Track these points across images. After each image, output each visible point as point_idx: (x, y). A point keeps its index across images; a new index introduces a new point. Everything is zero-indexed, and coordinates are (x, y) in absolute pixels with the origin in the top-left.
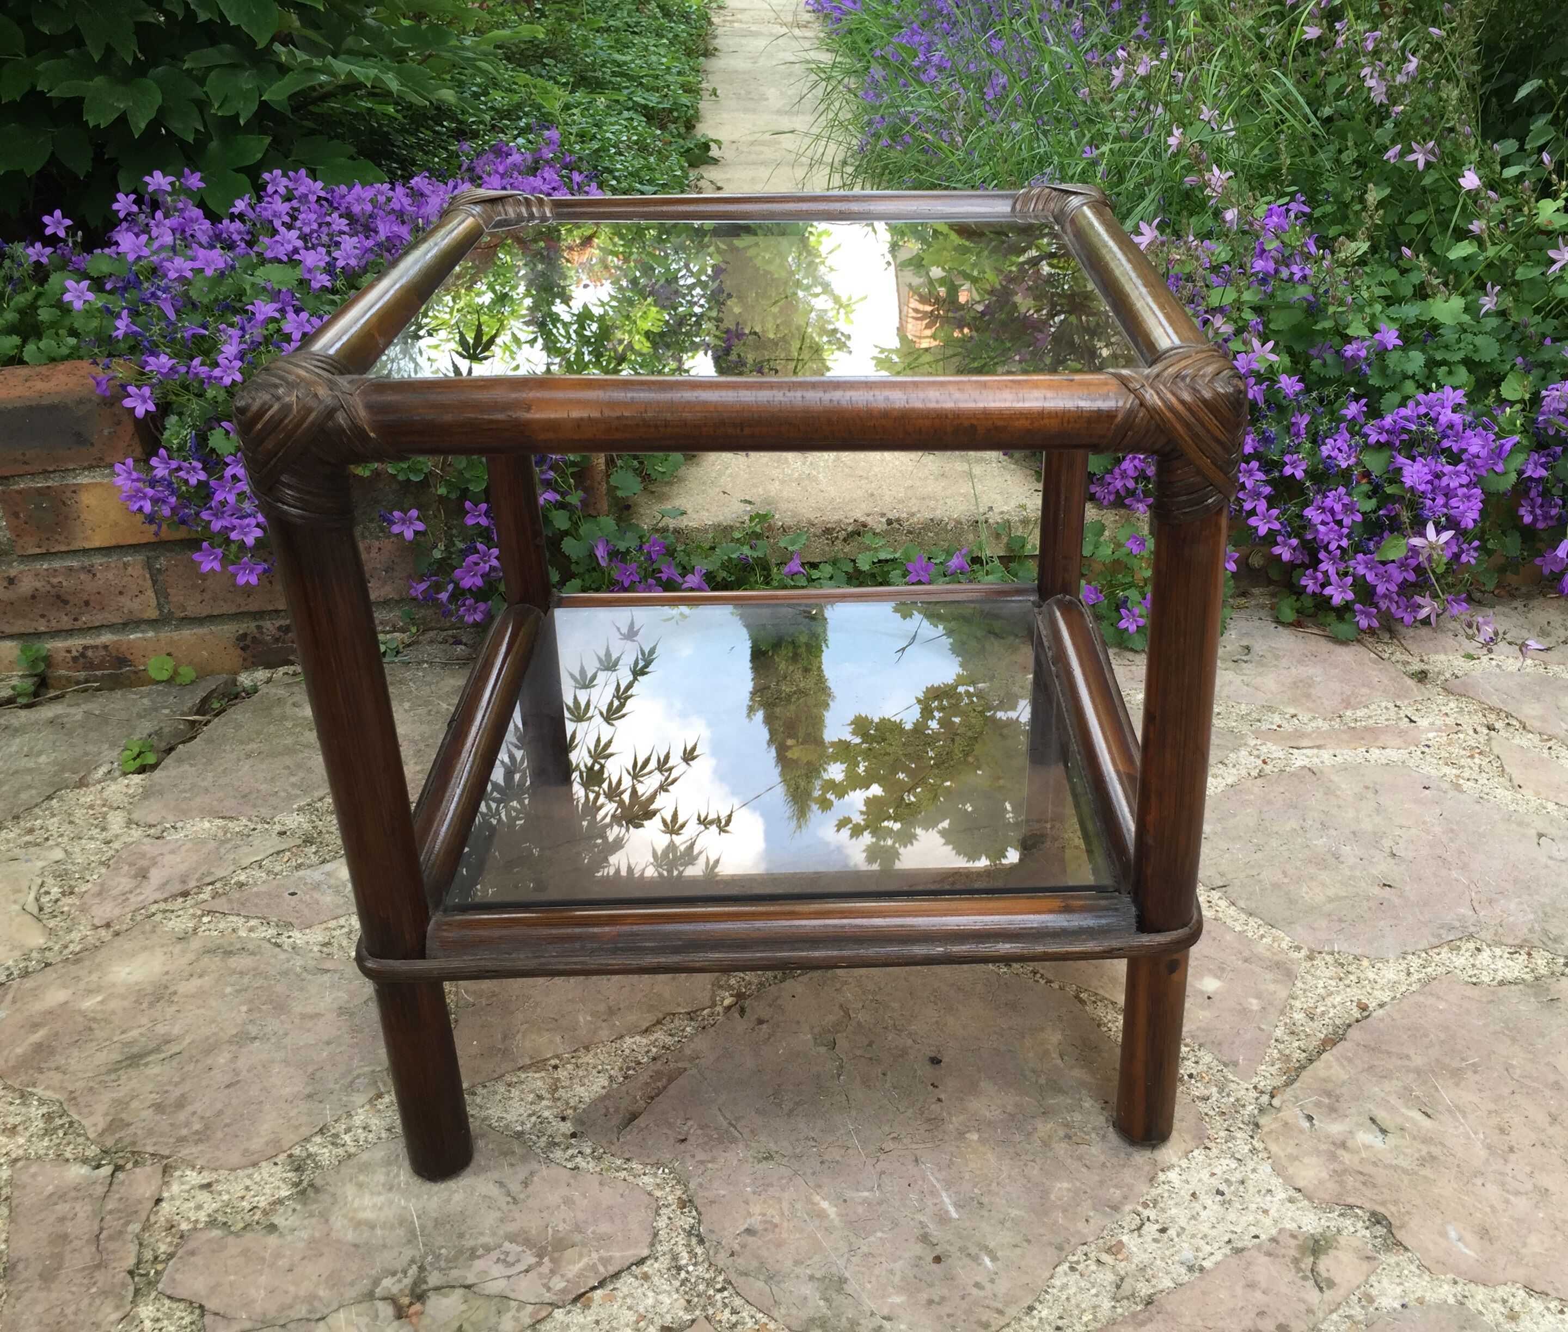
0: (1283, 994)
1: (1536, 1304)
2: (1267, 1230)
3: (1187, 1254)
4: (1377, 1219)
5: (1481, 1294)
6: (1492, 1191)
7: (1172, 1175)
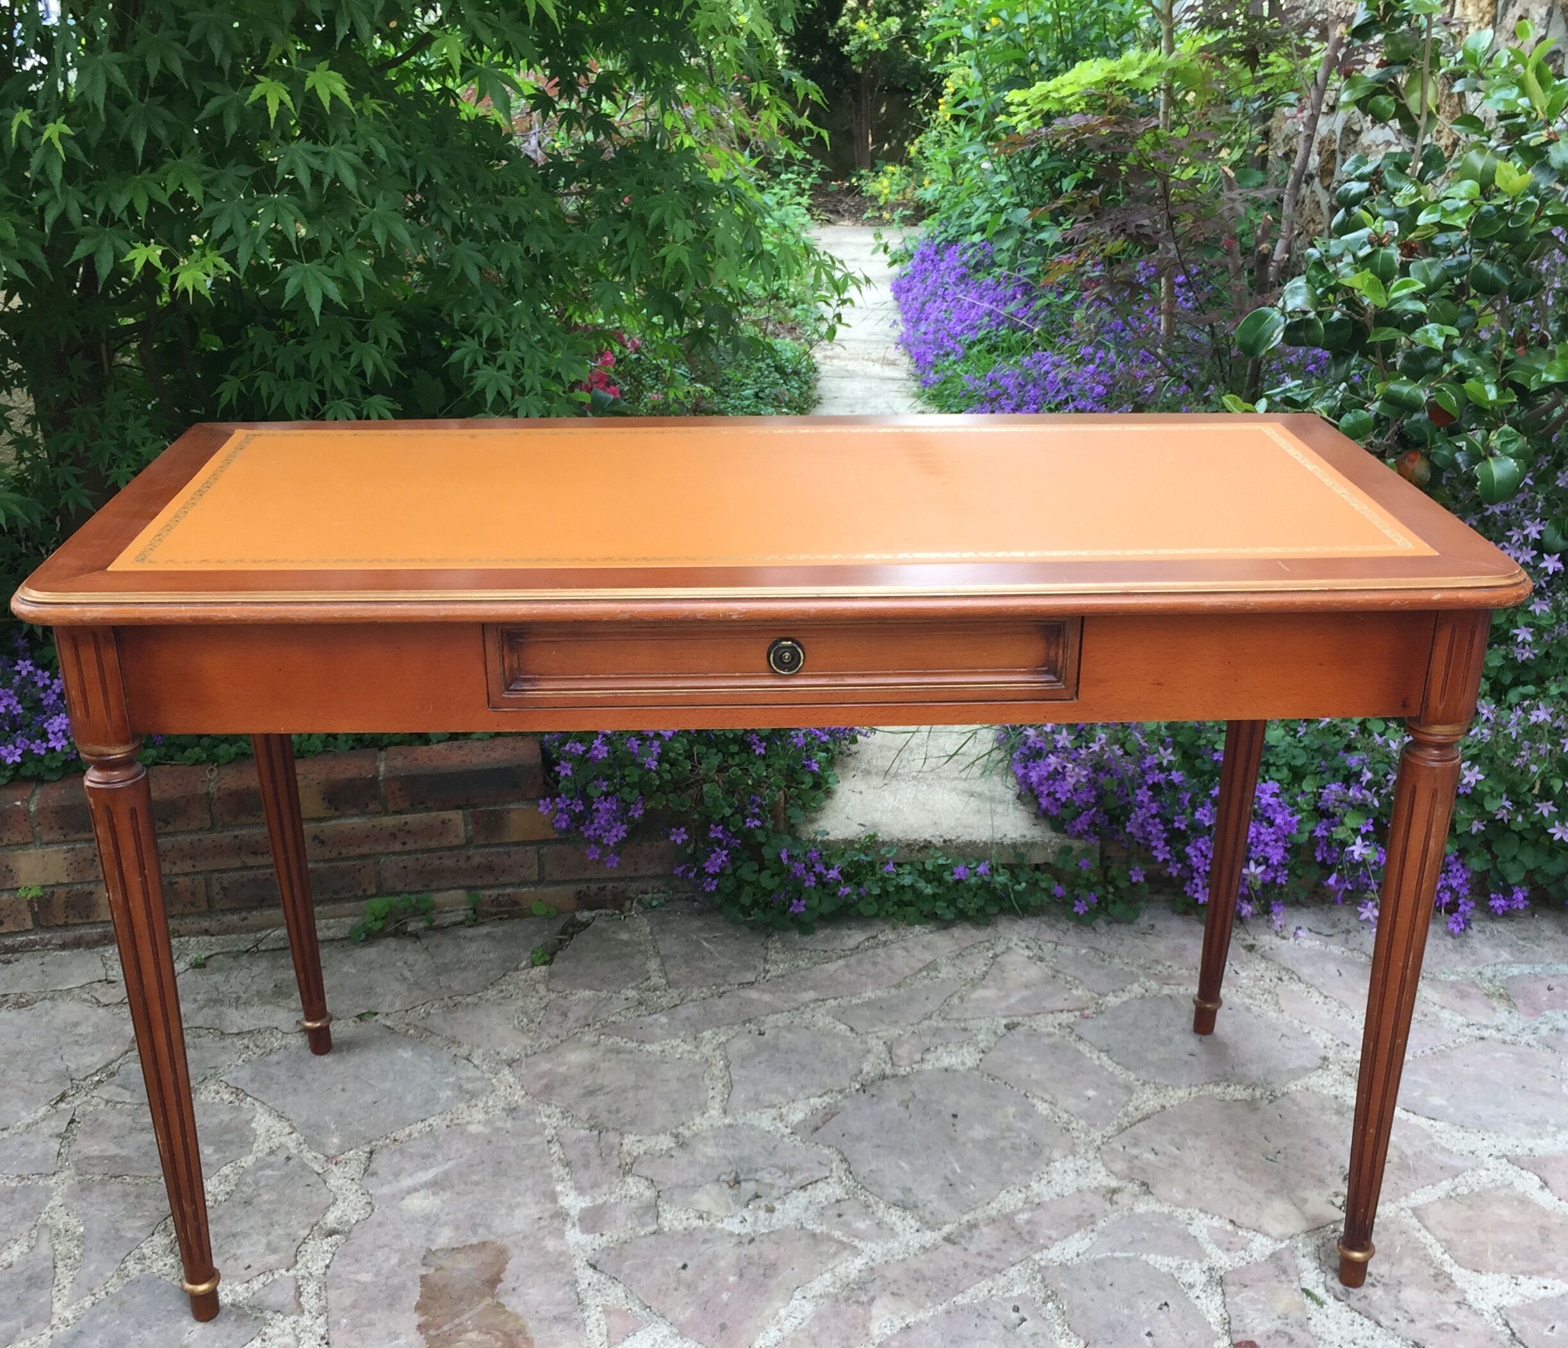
0: (1125, 1099)
1: (1202, 1215)
2: (1095, 1184)
3: (1058, 1190)
4: (1143, 1184)
5: (1180, 1210)
6: (1198, 1177)
7: (1057, 1164)
